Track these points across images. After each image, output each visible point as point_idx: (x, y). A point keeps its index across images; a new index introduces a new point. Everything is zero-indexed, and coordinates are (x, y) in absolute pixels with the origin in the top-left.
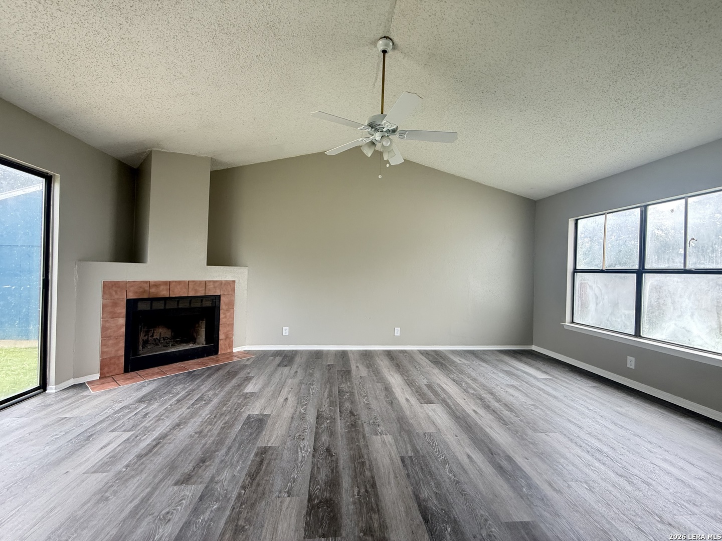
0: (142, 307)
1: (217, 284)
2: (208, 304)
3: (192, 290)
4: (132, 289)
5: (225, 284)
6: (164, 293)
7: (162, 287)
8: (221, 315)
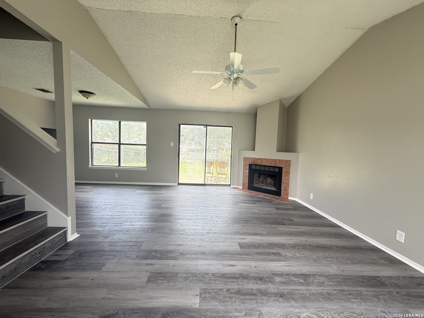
0: (254, 167)
1: (281, 161)
2: (277, 170)
3: (270, 163)
4: (250, 160)
5: (285, 162)
6: (260, 163)
7: (259, 161)
8: (282, 177)
